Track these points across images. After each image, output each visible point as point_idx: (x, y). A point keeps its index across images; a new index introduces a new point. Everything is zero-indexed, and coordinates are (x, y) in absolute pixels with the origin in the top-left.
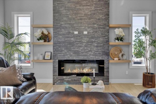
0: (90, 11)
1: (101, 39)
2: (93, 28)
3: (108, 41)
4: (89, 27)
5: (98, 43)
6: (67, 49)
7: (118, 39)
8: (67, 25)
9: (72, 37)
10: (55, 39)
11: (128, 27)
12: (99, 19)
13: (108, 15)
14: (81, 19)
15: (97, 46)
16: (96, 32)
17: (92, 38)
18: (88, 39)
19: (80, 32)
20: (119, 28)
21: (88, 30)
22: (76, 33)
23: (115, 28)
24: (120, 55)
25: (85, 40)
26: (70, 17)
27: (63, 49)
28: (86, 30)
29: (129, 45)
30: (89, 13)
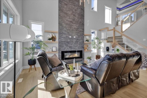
0: (77, 27)
1: (81, 41)
2: (78, 35)
3: (84, 42)
5: (80, 43)
6: (66, 45)
7: (87, 41)
8: (66, 33)
9: (68, 39)
10: (60, 39)
11: (90, 36)
12: (80, 31)
13: (84, 30)
14: (72, 30)
15: (79, 44)
16: (79, 37)
17: (78, 40)
18: (76, 40)
19: (72, 37)
20: (87, 36)
22: (70, 37)
24: (88, 48)
25: (74, 41)
26: (67, 28)
27: (64, 45)
28: (75, 36)
29: (90, 43)
30: (76, 28)
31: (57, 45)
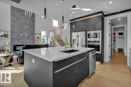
1: (32, 38)
2: (29, 34)
3: (34, 38)
4: (27, 33)
5: (31, 39)
6: (18, 41)
7: (37, 38)
8: (18, 32)
9: (20, 36)
10: (12, 37)
11: (40, 34)
12: (31, 31)
13: (34, 30)
14: (24, 30)
15: (30, 40)
17: (29, 37)
18: (27, 37)
19: (24, 35)
20: (38, 34)
21: (27, 34)
22: (22, 35)
23: (36, 34)
24: (38, 43)
25: (26, 38)
26: (19, 29)
27: (16, 41)
28: (26, 34)
29: (41, 40)
30: (28, 28)
31: (10, 41)
